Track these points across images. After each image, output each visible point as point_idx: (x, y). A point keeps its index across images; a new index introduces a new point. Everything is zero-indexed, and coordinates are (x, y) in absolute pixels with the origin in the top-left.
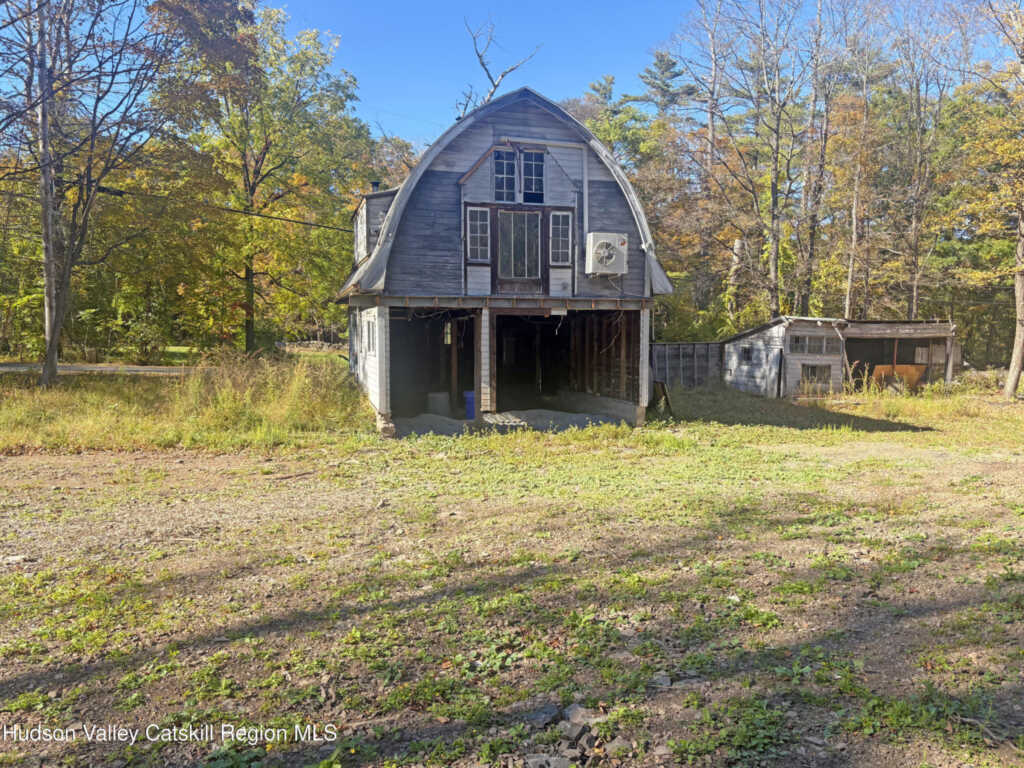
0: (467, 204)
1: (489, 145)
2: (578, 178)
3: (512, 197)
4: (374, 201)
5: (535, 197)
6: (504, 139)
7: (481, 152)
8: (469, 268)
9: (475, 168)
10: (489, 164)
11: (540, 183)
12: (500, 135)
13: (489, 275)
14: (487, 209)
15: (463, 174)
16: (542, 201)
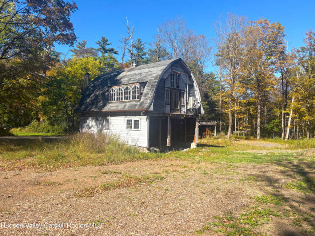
0: (166, 87)
1: (170, 72)
2: (186, 83)
3: (174, 87)
4: (142, 84)
5: (178, 87)
6: (174, 71)
7: (169, 73)
8: (166, 105)
9: (168, 77)
10: (170, 77)
11: (179, 83)
12: (172, 70)
13: (170, 107)
14: (169, 89)
15: (165, 79)
16: (179, 88)
